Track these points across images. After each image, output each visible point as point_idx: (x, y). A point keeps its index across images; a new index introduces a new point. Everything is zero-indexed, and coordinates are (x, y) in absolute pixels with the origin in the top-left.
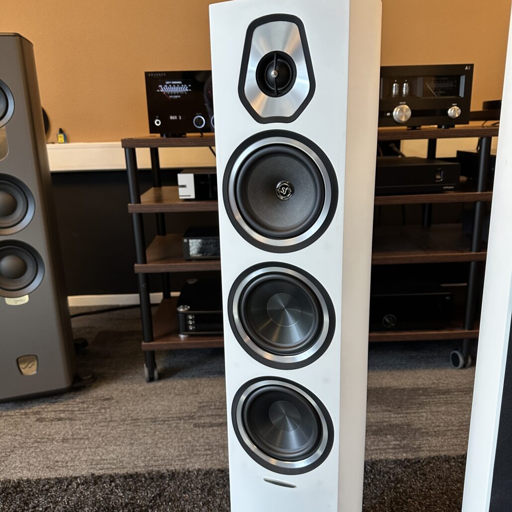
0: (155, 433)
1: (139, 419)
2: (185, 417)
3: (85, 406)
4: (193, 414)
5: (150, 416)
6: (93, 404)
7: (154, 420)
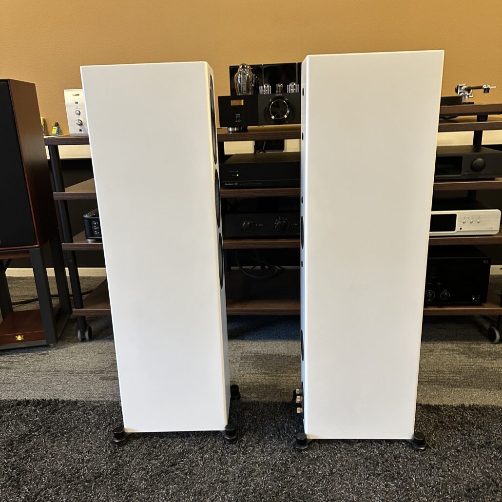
0: (67, 382)
1: (60, 371)
2: (97, 371)
3: (25, 358)
4: (104, 369)
5: (70, 369)
6: (30, 357)
7: (71, 373)
